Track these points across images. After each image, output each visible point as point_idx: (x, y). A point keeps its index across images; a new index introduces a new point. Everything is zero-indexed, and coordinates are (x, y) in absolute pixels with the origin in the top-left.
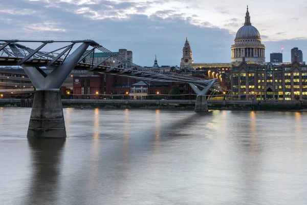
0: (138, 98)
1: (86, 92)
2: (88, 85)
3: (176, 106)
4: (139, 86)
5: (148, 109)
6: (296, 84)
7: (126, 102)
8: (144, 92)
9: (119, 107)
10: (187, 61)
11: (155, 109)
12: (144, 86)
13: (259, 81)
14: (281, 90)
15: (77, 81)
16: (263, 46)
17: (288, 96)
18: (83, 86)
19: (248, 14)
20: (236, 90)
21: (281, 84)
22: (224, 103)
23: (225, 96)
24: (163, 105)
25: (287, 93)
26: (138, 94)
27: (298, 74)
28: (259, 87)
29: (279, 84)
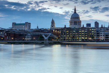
0: (28, 40)
1: (9, 38)
2: (10, 36)
3: (40, 43)
4: (28, 36)
5: (31, 44)
6: (83, 35)
7: (23, 41)
8: (30, 38)
9: (20, 43)
10: (52, 26)
11: (33, 44)
12: (30, 36)
13: (70, 34)
14: (78, 37)
15: (5, 34)
16: (81, 21)
17: (80, 39)
18: (8, 36)
19: (75, 9)
20: (62, 37)
21: (78, 35)
22: (57, 42)
23: (57, 39)
24: (36, 43)
25: (80, 38)
26: (28, 39)
27: (84, 31)
28: (70, 36)
29: (77, 35)
